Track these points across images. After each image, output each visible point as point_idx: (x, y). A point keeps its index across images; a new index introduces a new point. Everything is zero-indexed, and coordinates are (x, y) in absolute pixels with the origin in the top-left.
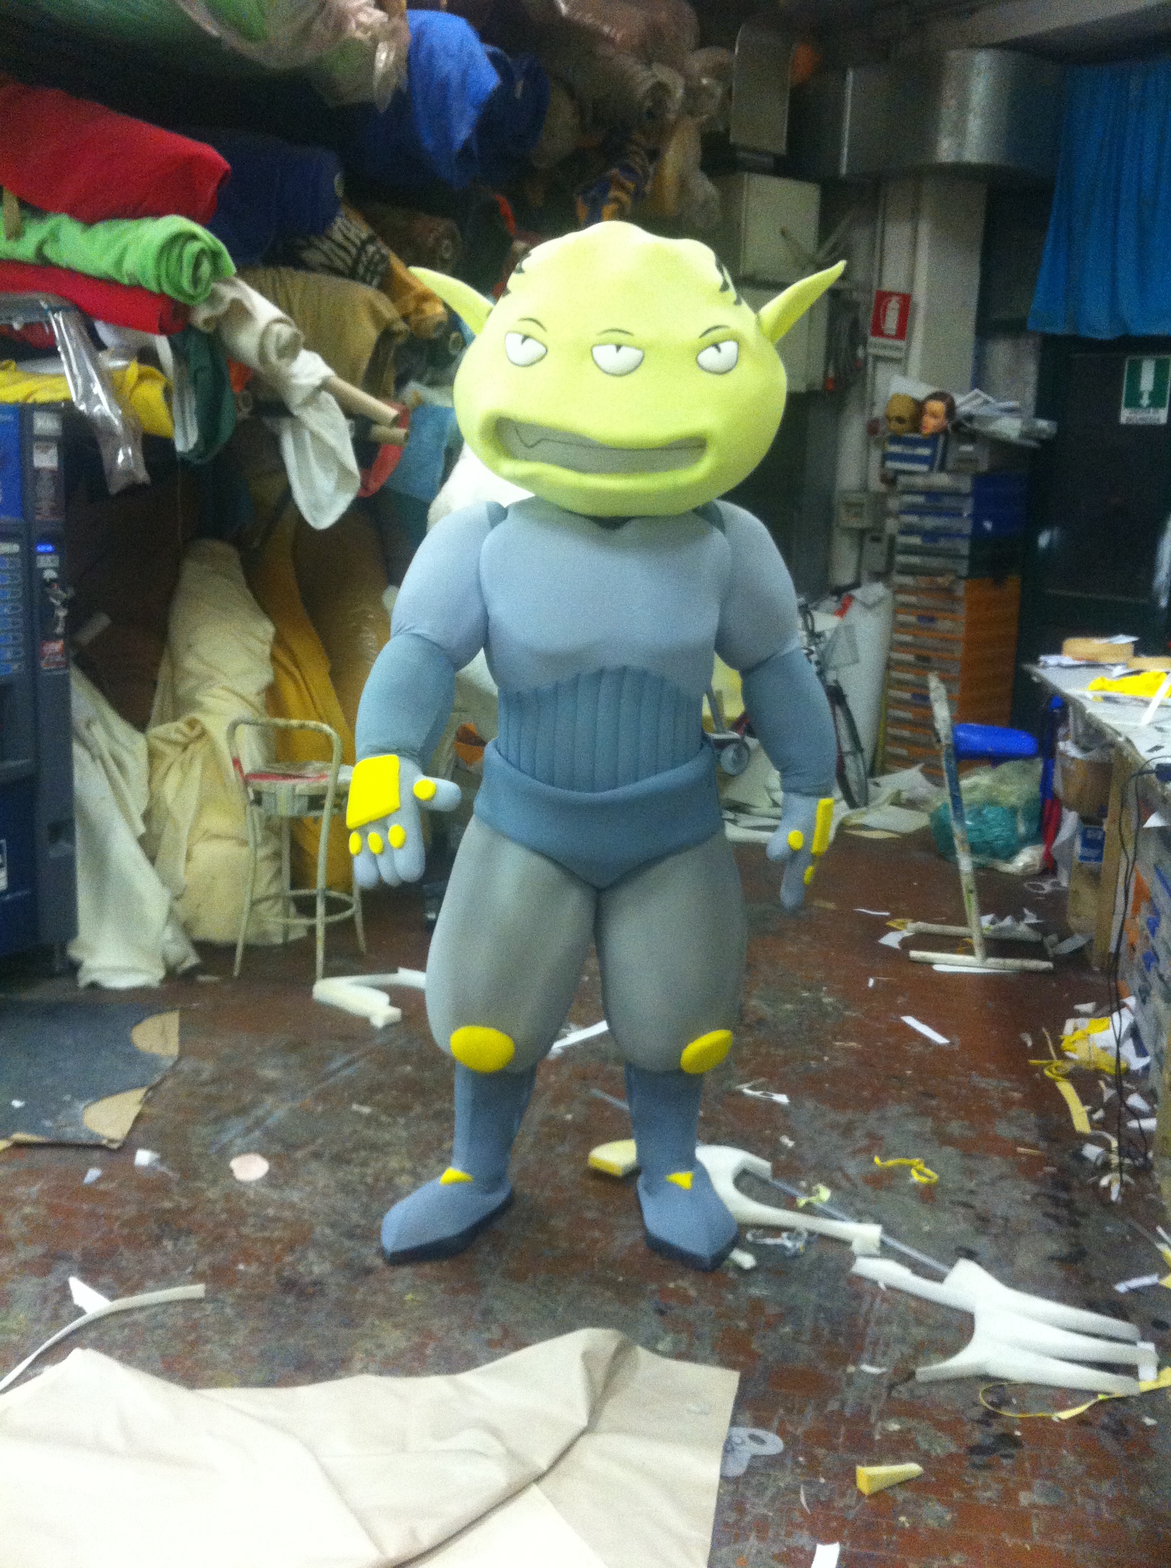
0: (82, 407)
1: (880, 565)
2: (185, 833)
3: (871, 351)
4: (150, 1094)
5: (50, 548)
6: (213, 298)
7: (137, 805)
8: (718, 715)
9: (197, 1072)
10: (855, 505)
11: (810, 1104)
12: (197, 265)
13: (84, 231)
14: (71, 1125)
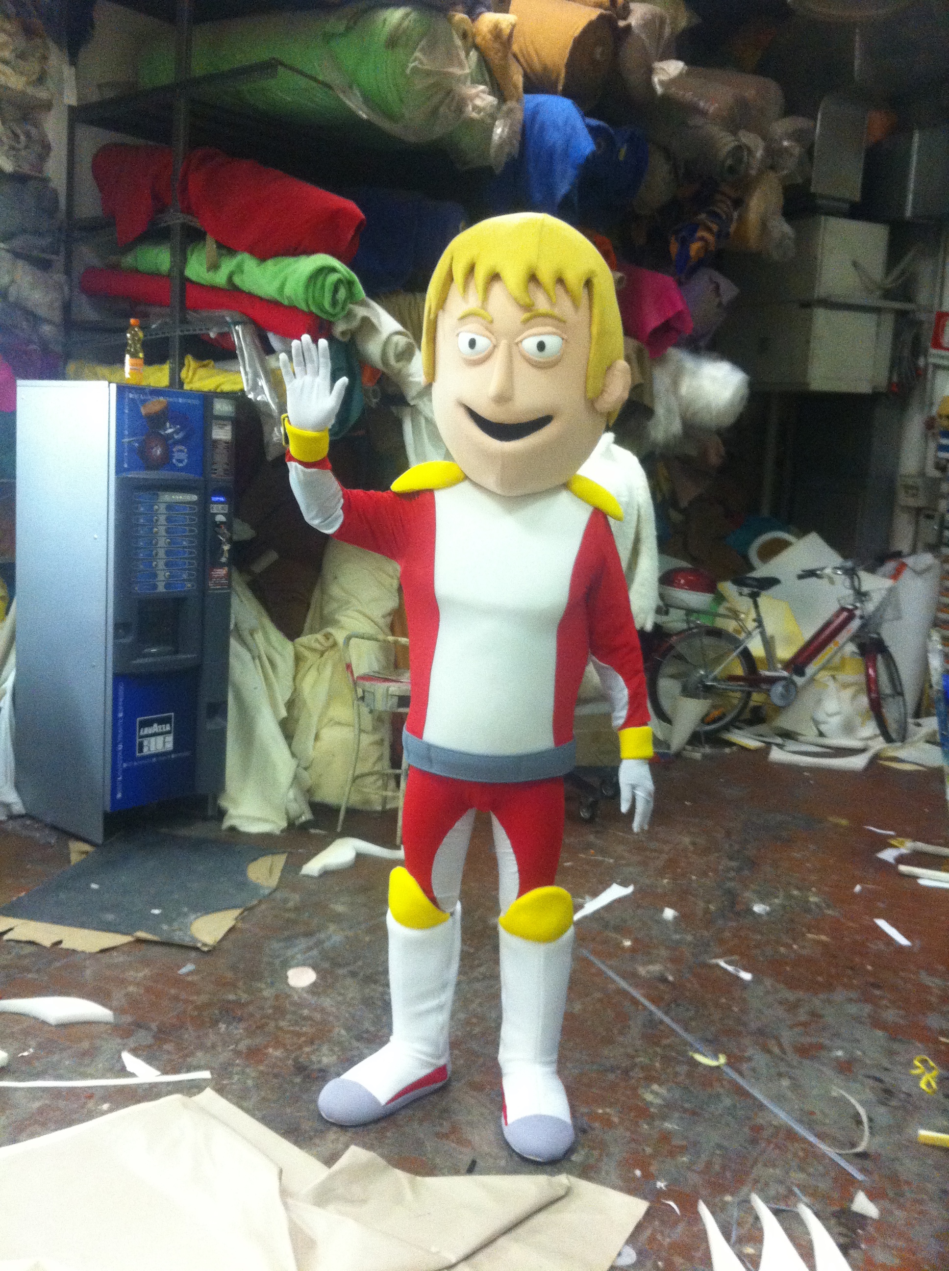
0: (251, 396)
1: (932, 539)
2: (315, 719)
3: (932, 360)
4: (246, 913)
5: (222, 499)
6: (350, 315)
7: (283, 695)
8: (771, 657)
9: (285, 901)
10: (912, 487)
11: (768, 982)
12: (336, 290)
13: (259, 265)
14: (180, 930)
